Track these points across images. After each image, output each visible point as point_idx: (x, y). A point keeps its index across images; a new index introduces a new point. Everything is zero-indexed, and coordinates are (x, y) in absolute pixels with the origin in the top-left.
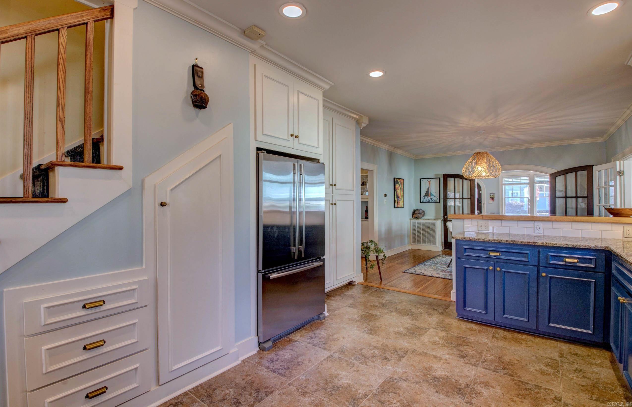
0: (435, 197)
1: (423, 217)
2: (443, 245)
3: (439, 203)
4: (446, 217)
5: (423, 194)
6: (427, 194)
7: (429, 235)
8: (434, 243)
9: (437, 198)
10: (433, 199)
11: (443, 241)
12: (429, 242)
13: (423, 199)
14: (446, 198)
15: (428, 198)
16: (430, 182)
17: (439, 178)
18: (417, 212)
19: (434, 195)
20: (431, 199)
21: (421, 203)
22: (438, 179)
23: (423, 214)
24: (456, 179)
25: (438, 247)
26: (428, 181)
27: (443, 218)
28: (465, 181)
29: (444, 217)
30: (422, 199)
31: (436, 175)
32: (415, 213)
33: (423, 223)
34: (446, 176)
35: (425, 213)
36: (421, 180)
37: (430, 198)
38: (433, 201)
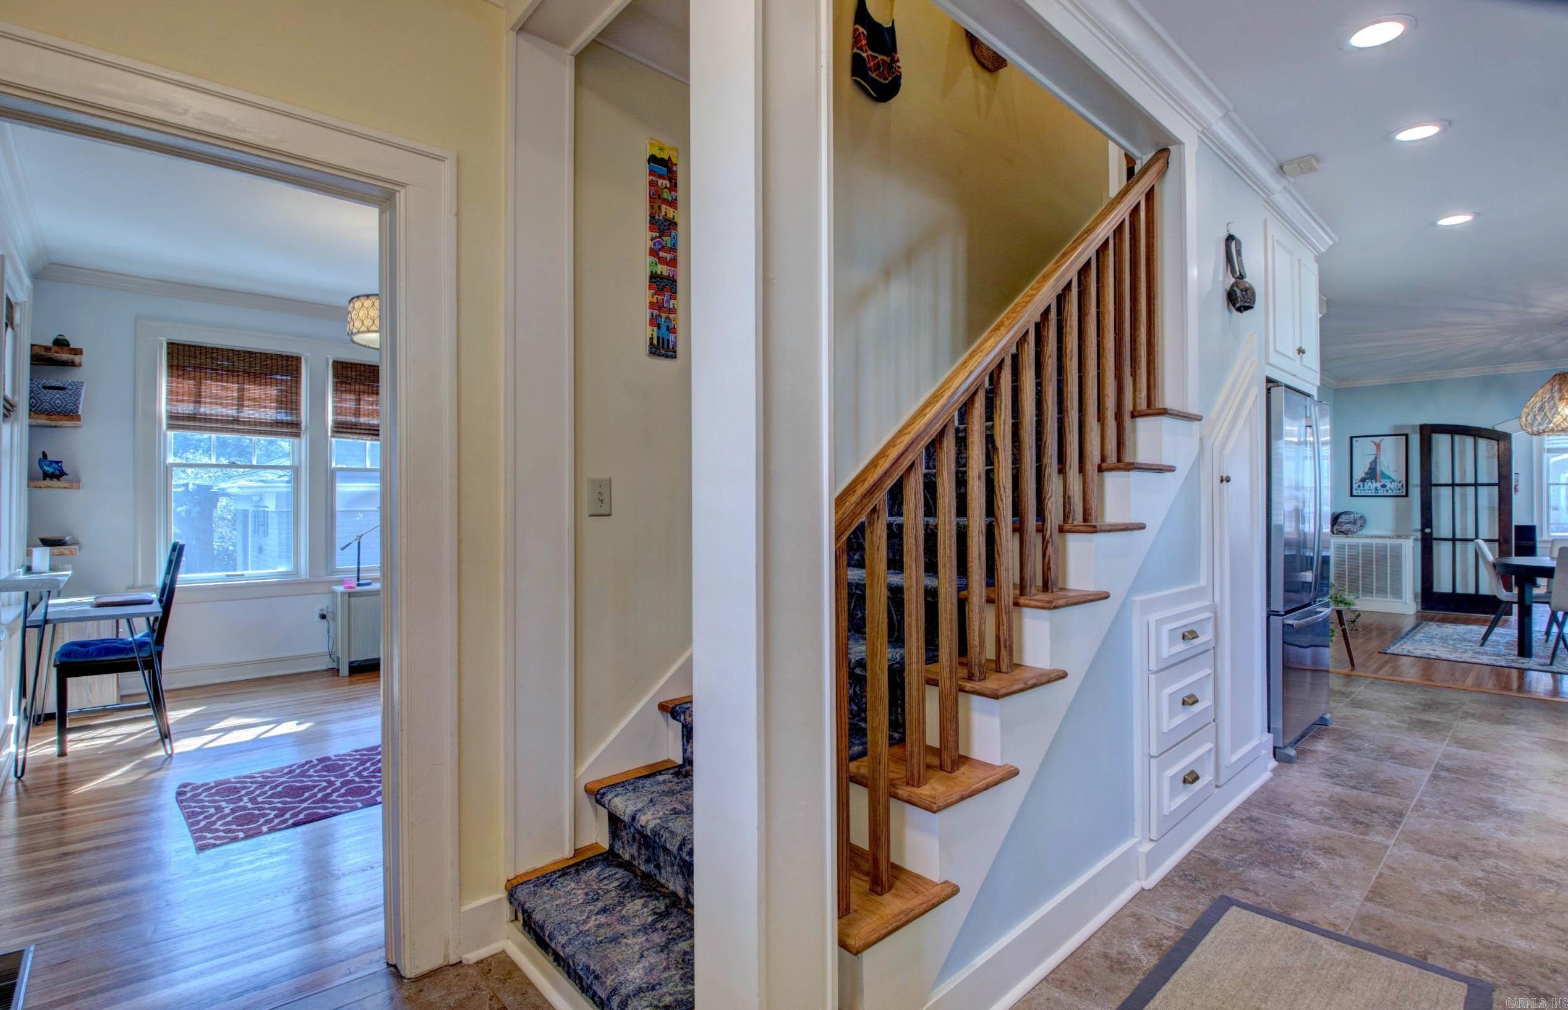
0: (1394, 481)
1: (1360, 532)
2: (1419, 600)
3: (1407, 495)
4: (1427, 530)
5: (1359, 474)
6: (1372, 474)
7: (1382, 575)
8: (1397, 593)
9: (1400, 485)
10: (1389, 485)
11: (1419, 590)
12: (1382, 591)
13: (1359, 486)
14: (1427, 485)
15: (1371, 485)
16: (1378, 446)
17: (1407, 436)
18: (1342, 519)
19: (1389, 478)
20: (1384, 486)
21: (1352, 495)
22: (1404, 437)
23: (1359, 523)
24: (1457, 438)
25: (1407, 604)
26: (1375, 443)
27: (1419, 535)
28: (1482, 443)
29: (1422, 530)
30: (1355, 486)
31: (1396, 427)
32: (1340, 520)
33: (1364, 546)
34: (1428, 432)
35: (1365, 520)
36: (1354, 440)
37: (1378, 485)
38: (1387, 491)
